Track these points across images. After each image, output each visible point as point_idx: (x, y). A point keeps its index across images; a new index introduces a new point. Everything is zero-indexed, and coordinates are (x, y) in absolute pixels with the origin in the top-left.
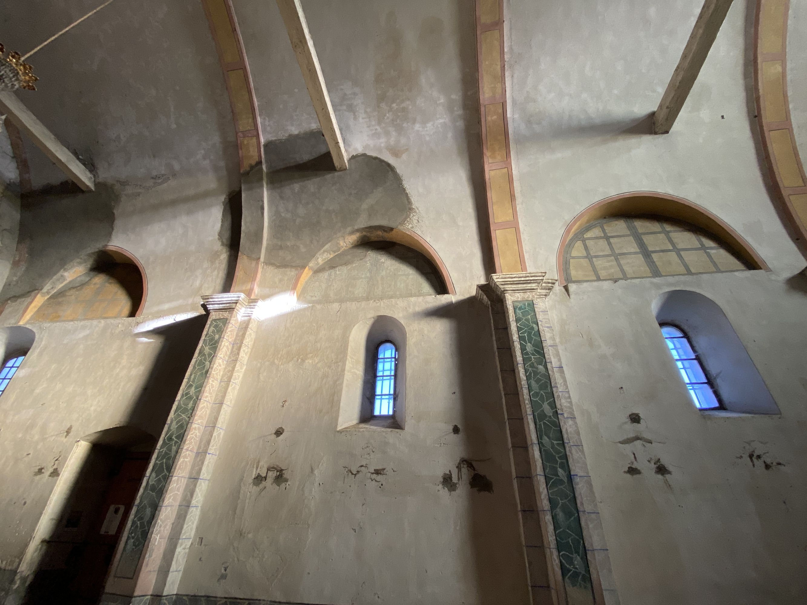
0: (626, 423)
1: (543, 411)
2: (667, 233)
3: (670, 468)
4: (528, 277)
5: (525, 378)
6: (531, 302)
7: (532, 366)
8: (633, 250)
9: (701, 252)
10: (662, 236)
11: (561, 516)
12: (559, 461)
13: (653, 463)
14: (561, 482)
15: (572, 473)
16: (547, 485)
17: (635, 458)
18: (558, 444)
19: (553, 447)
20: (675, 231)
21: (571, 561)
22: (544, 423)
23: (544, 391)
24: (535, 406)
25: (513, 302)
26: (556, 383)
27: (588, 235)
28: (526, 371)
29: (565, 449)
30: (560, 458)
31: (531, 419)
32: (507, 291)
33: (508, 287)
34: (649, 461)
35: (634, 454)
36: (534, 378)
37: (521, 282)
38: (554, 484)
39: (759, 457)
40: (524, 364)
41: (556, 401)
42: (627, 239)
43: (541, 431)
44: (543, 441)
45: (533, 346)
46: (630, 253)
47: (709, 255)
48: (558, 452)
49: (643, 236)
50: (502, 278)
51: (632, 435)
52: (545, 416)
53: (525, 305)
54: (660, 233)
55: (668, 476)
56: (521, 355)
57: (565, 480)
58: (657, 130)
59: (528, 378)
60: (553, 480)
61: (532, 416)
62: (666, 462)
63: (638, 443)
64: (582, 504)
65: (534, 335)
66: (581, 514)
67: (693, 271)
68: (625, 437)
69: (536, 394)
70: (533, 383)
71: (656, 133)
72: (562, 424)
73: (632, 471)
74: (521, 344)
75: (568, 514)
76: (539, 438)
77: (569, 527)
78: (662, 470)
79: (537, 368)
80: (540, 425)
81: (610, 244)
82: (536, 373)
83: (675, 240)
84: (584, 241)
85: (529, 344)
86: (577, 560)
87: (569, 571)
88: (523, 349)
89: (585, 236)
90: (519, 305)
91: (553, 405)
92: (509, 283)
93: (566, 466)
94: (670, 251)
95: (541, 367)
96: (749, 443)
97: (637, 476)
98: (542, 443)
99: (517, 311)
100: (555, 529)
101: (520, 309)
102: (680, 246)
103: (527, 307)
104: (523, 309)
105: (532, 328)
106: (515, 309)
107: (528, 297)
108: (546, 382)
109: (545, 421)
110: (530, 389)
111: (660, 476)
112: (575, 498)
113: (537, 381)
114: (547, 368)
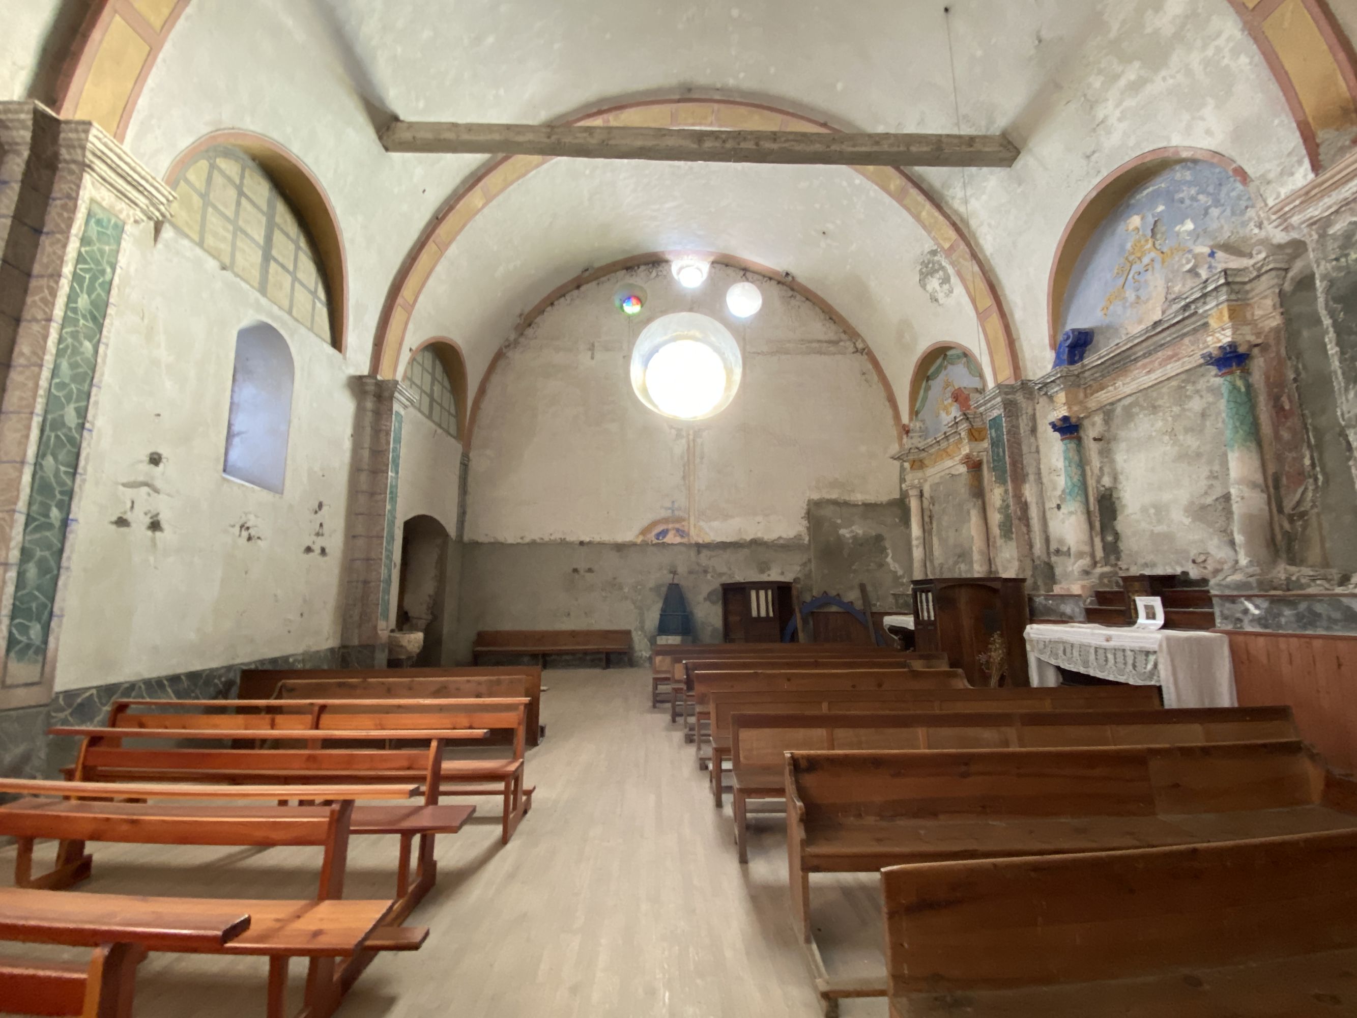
0: (141, 462)
1: (62, 416)
2: (298, 248)
3: (164, 524)
4: (147, 181)
5: (54, 351)
6: (120, 223)
7: (75, 335)
8: (256, 237)
9: (310, 297)
10: (292, 247)
11: (32, 571)
12: (58, 496)
13: (149, 515)
14: (50, 526)
15: (71, 517)
16: (25, 530)
17: (132, 507)
18: (66, 473)
19: (57, 474)
20: (305, 253)
21: (24, 629)
22: (57, 437)
23: (78, 386)
24: (52, 402)
25: (92, 201)
26: (101, 381)
27: (222, 163)
28: (60, 340)
29: (74, 481)
30: (61, 493)
31: (38, 422)
32: (93, 170)
33: (99, 165)
34: (146, 514)
35: (133, 503)
36: (69, 358)
37: (129, 179)
38: (38, 529)
39: (248, 528)
40: (63, 327)
41: (90, 407)
42: (260, 216)
43: (47, 445)
44: (44, 463)
45: (92, 303)
46: (253, 240)
47: (314, 304)
48: (62, 484)
49: (276, 229)
50: (106, 145)
51: (141, 478)
52: (63, 424)
53: (109, 221)
54: (292, 240)
55: (158, 534)
56: (63, 308)
57: (57, 524)
58: (385, 138)
59: (59, 353)
60: (36, 523)
61: (40, 419)
62: (163, 518)
63: (145, 489)
64: (69, 558)
65: (101, 285)
66: (62, 571)
67: (294, 313)
68: (132, 479)
69: (62, 386)
70: (64, 365)
71: (380, 138)
72: (84, 445)
73: (122, 522)
74: (72, 288)
75: (44, 569)
76: (40, 455)
77: (38, 588)
78: (155, 526)
79: (81, 344)
80: (49, 437)
81: (238, 204)
82: (76, 351)
83: (300, 264)
84: (213, 167)
85: (85, 296)
86: (35, 630)
87: (19, 642)
88: (72, 298)
89: (218, 160)
90: (101, 215)
91: (82, 414)
92: (109, 162)
93: (66, 507)
94: (287, 271)
95: (88, 345)
96: (246, 514)
97: (124, 530)
98: (41, 465)
99: (93, 221)
100: (18, 587)
101: (99, 222)
102: (300, 275)
103: (110, 228)
104: (102, 227)
105: (103, 272)
106: (89, 215)
107: (121, 211)
108: (86, 373)
109: (59, 433)
110: (55, 373)
111: (150, 533)
112: (61, 551)
113: (74, 366)
114: (96, 352)
